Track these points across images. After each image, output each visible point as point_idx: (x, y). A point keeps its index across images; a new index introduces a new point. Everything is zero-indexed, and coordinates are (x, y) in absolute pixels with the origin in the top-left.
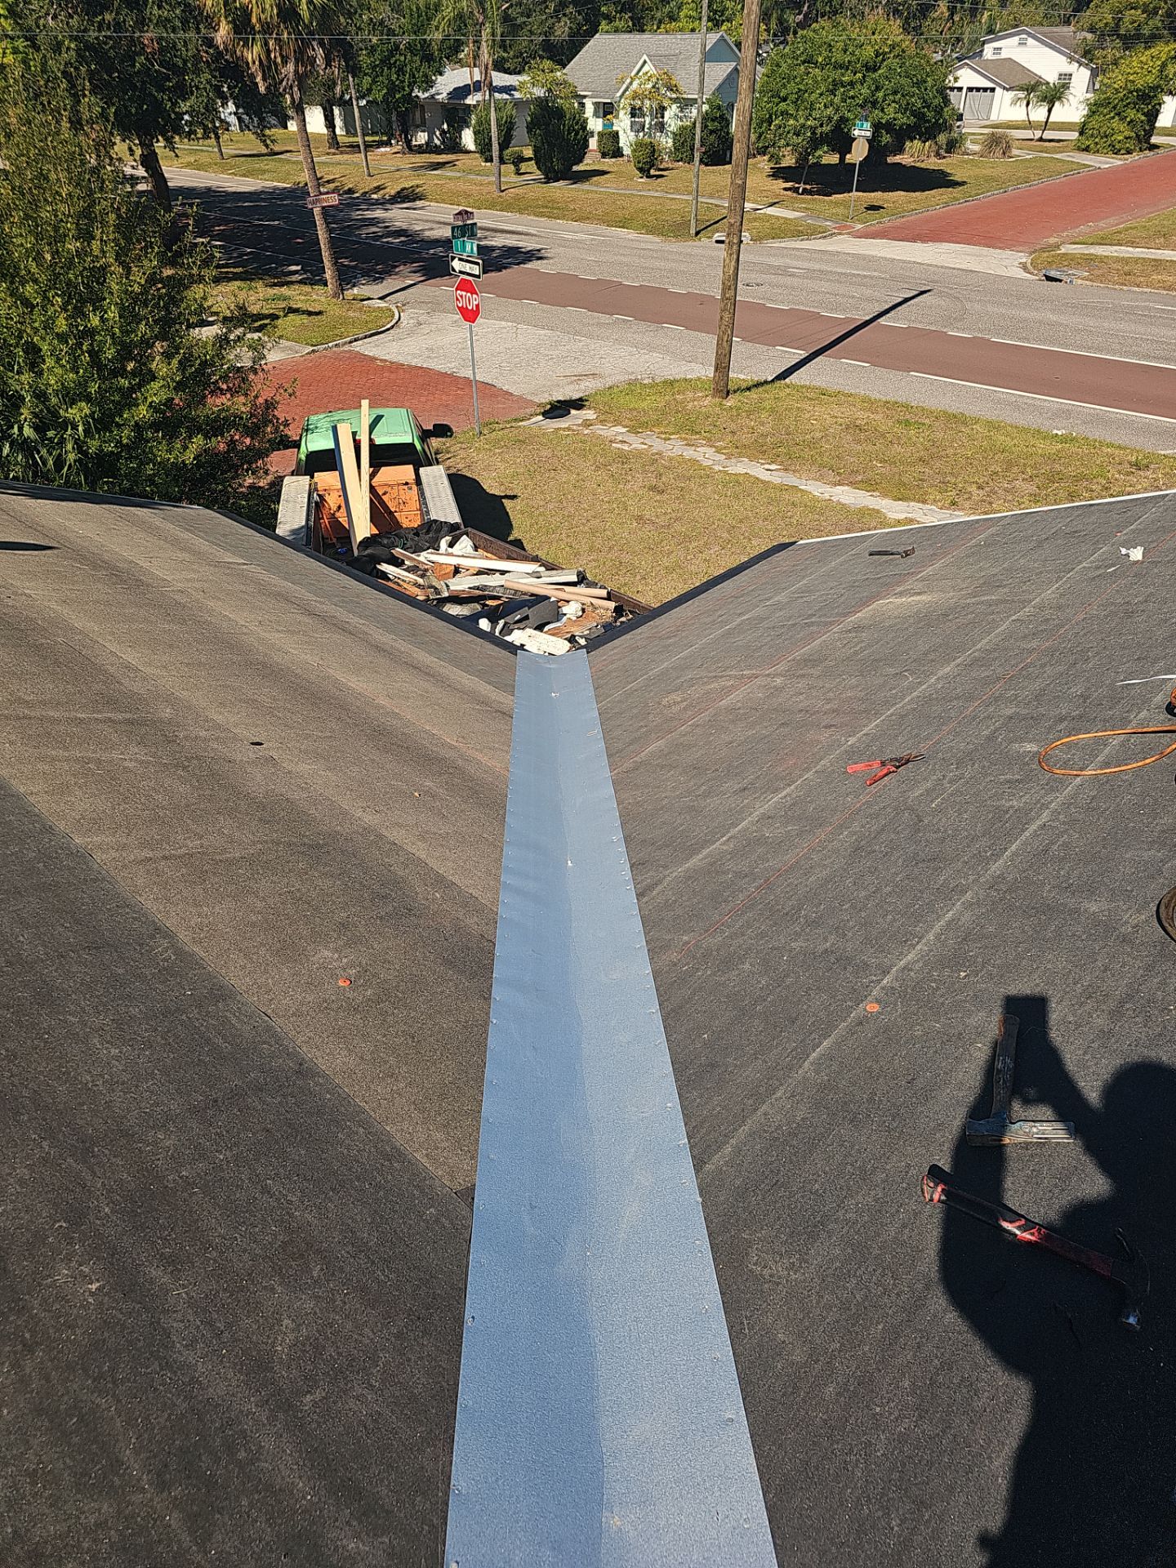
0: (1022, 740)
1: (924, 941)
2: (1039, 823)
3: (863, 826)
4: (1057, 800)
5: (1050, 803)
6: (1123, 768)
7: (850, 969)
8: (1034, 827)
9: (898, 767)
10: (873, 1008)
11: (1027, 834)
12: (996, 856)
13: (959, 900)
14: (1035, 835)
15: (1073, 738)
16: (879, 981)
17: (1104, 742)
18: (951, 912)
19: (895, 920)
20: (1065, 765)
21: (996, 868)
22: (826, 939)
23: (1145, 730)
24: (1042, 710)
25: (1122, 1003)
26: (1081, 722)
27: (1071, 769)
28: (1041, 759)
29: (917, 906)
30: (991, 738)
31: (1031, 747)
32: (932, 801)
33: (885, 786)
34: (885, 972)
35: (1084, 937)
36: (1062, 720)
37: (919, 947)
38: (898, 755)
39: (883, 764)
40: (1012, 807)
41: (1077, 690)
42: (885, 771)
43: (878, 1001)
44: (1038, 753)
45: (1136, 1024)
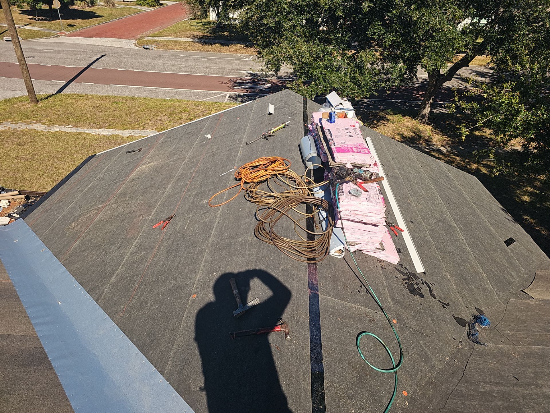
0: (202, 200)
1: (200, 269)
2: (216, 222)
3: (167, 243)
4: (219, 214)
5: (217, 216)
6: (231, 199)
7: (182, 288)
8: (216, 224)
9: (169, 221)
10: (194, 296)
11: (215, 227)
12: (210, 236)
13: (205, 253)
14: (217, 226)
15: (215, 195)
16: (193, 288)
17: (223, 194)
18: (204, 258)
19: (189, 267)
20: (216, 204)
21: (211, 239)
22: (171, 283)
23: (232, 187)
24: (203, 189)
25: (256, 261)
26: (215, 190)
27: (219, 204)
28: (209, 204)
29: (194, 260)
30: (193, 202)
31: (205, 201)
32: (184, 227)
33: (168, 228)
34: (193, 284)
35: (241, 249)
36: (210, 191)
37: (200, 272)
38: (167, 217)
39: (164, 221)
40: (208, 220)
41: (210, 181)
42: (166, 224)
43: (195, 293)
44: (208, 202)
45: (261, 265)
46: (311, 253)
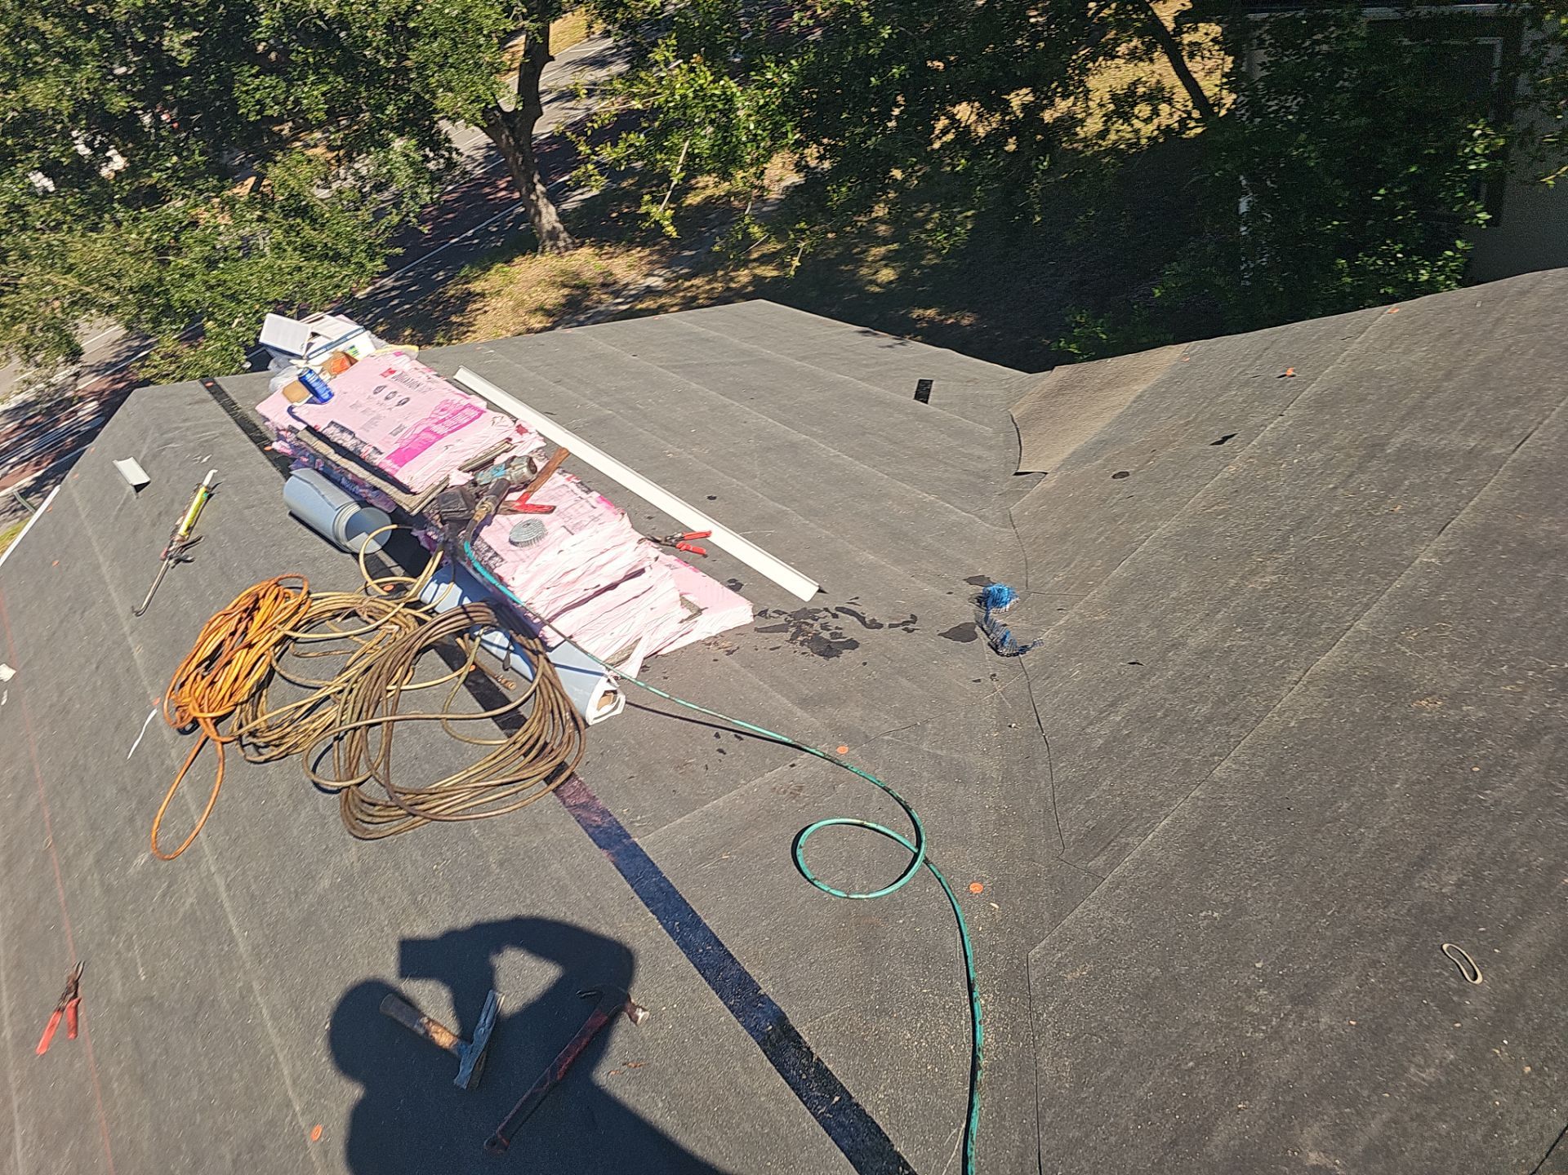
0: (128, 863)
1: (277, 1049)
2: (222, 889)
3: (120, 1063)
4: (210, 862)
5: (209, 870)
6: (214, 795)
7: (266, 1142)
8: (224, 895)
9: (75, 996)
10: (318, 1131)
11: (227, 905)
12: (232, 940)
13: (255, 997)
14: (232, 898)
15: (158, 819)
16: (295, 1115)
17: (177, 798)
18: (264, 1011)
19: (241, 1072)
20: (180, 839)
21: (243, 948)
22: (221, 1157)
23: (190, 759)
24: (109, 831)
25: (415, 901)
26: (146, 804)
27: (188, 835)
28: (160, 855)
29: (239, 1042)
30: (108, 890)
31: (142, 859)
32: (138, 977)
33: (88, 1018)
34: (288, 1104)
35: (347, 903)
36: (132, 820)
37: (281, 1059)
38: (60, 989)
39: (60, 1010)
40: (192, 904)
41: (111, 792)
42: (72, 1011)
43: (313, 1124)
44: (152, 856)
45: (435, 899)
46: (542, 759)
